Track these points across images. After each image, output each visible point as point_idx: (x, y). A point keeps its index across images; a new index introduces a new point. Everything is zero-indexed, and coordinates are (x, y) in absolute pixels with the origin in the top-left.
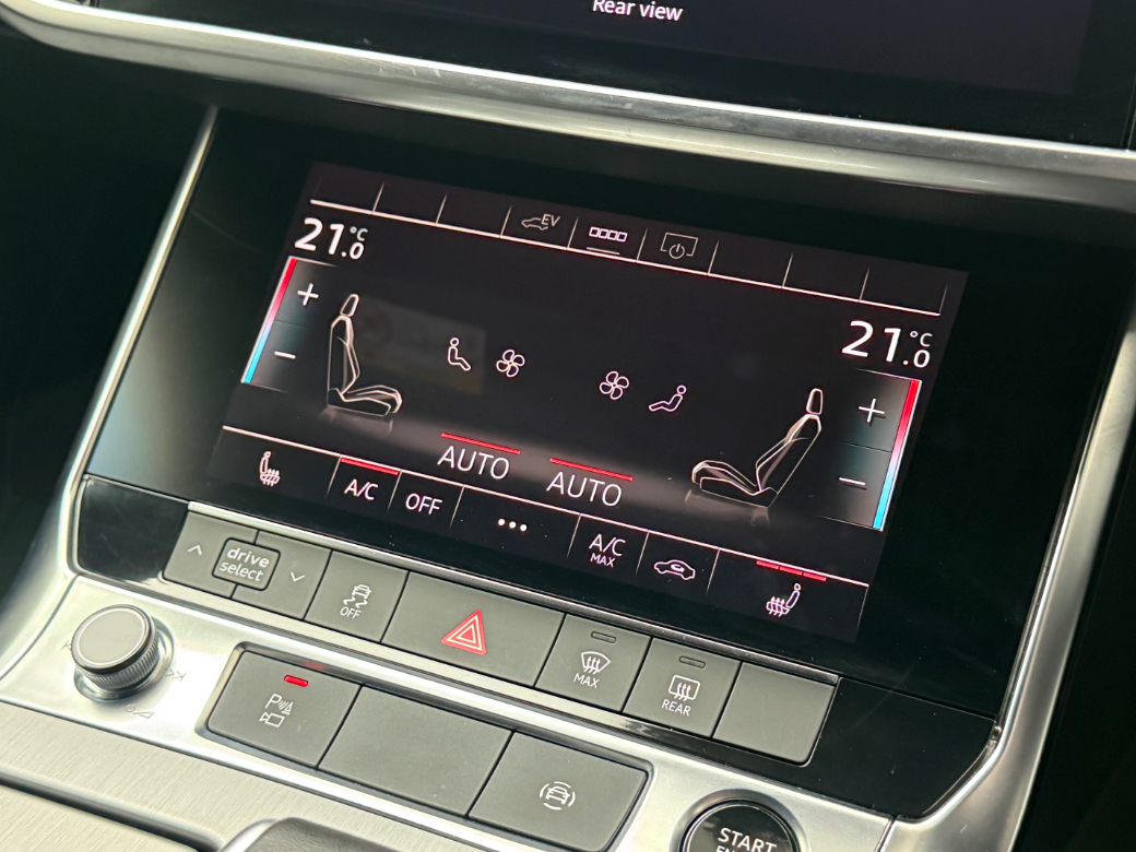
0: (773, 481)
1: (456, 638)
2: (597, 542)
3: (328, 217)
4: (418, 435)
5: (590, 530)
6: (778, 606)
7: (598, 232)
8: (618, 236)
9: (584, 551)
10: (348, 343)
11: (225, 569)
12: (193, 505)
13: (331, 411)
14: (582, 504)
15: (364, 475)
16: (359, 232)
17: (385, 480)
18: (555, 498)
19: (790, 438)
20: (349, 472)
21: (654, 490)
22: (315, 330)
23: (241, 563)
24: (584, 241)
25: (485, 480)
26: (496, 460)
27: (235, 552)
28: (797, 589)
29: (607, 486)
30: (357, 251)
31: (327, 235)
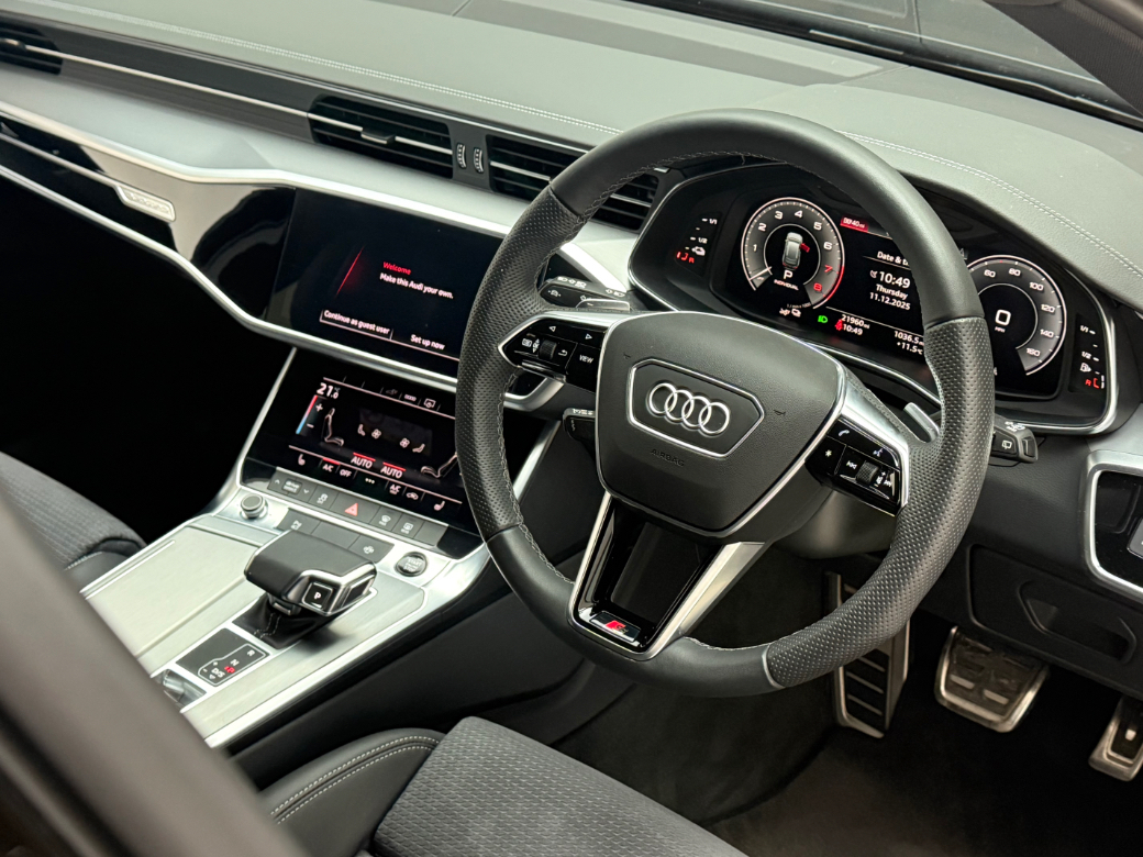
0: (442, 473)
1: (349, 511)
2: (393, 487)
3: (328, 384)
4: (345, 453)
5: (391, 483)
6: (438, 507)
7: (407, 397)
8: (414, 399)
9: (388, 489)
10: (330, 423)
11: (286, 487)
12: (279, 468)
13: (322, 444)
14: (391, 476)
15: (329, 463)
16: (337, 389)
17: (335, 466)
18: (383, 474)
19: (450, 462)
20: (325, 462)
21: (412, 474)
22: (319, 419)
23: (291, 486)
24: (403, 399)
25: (364, 468)
26: (367, 462)
27: (289, 483)
28: (443, 503)
29: (398, 472)
30: (336, 396)
31: (327, 389)
